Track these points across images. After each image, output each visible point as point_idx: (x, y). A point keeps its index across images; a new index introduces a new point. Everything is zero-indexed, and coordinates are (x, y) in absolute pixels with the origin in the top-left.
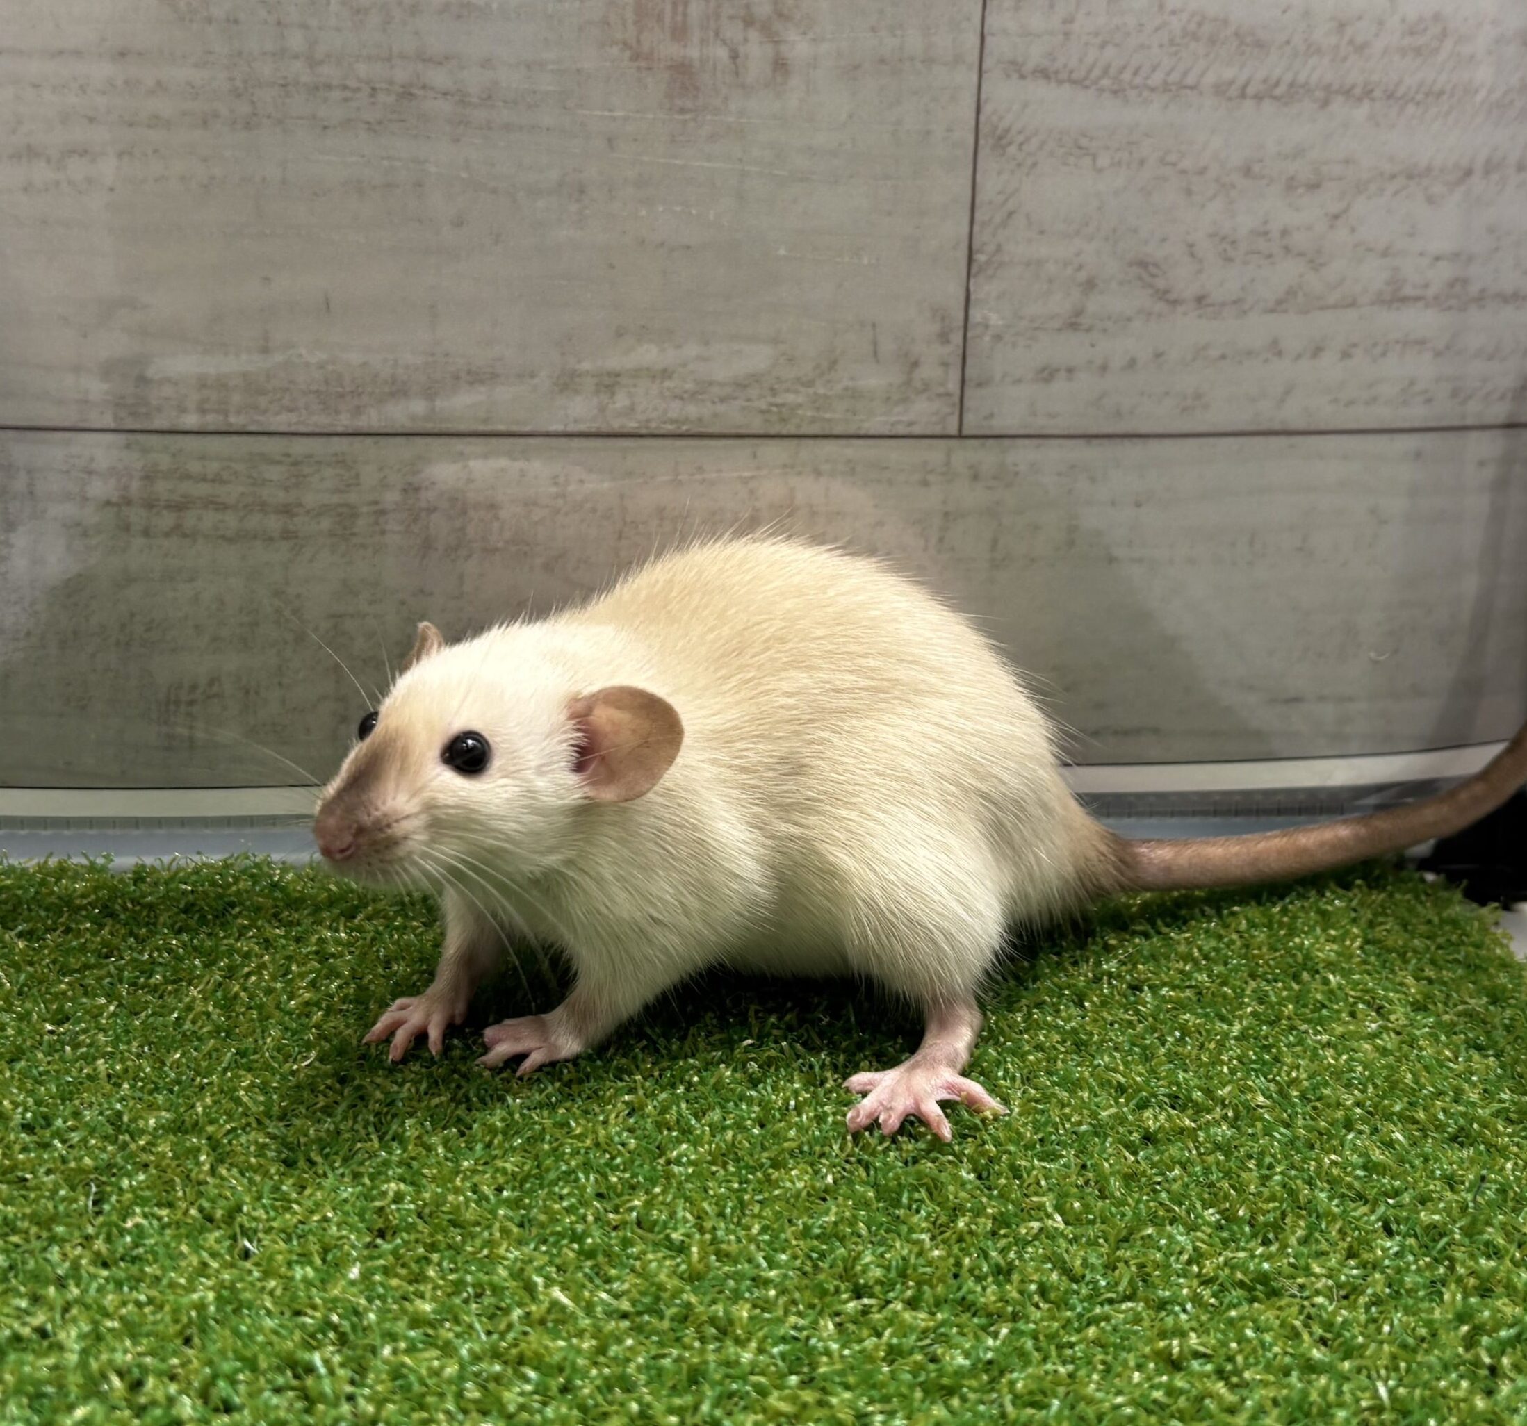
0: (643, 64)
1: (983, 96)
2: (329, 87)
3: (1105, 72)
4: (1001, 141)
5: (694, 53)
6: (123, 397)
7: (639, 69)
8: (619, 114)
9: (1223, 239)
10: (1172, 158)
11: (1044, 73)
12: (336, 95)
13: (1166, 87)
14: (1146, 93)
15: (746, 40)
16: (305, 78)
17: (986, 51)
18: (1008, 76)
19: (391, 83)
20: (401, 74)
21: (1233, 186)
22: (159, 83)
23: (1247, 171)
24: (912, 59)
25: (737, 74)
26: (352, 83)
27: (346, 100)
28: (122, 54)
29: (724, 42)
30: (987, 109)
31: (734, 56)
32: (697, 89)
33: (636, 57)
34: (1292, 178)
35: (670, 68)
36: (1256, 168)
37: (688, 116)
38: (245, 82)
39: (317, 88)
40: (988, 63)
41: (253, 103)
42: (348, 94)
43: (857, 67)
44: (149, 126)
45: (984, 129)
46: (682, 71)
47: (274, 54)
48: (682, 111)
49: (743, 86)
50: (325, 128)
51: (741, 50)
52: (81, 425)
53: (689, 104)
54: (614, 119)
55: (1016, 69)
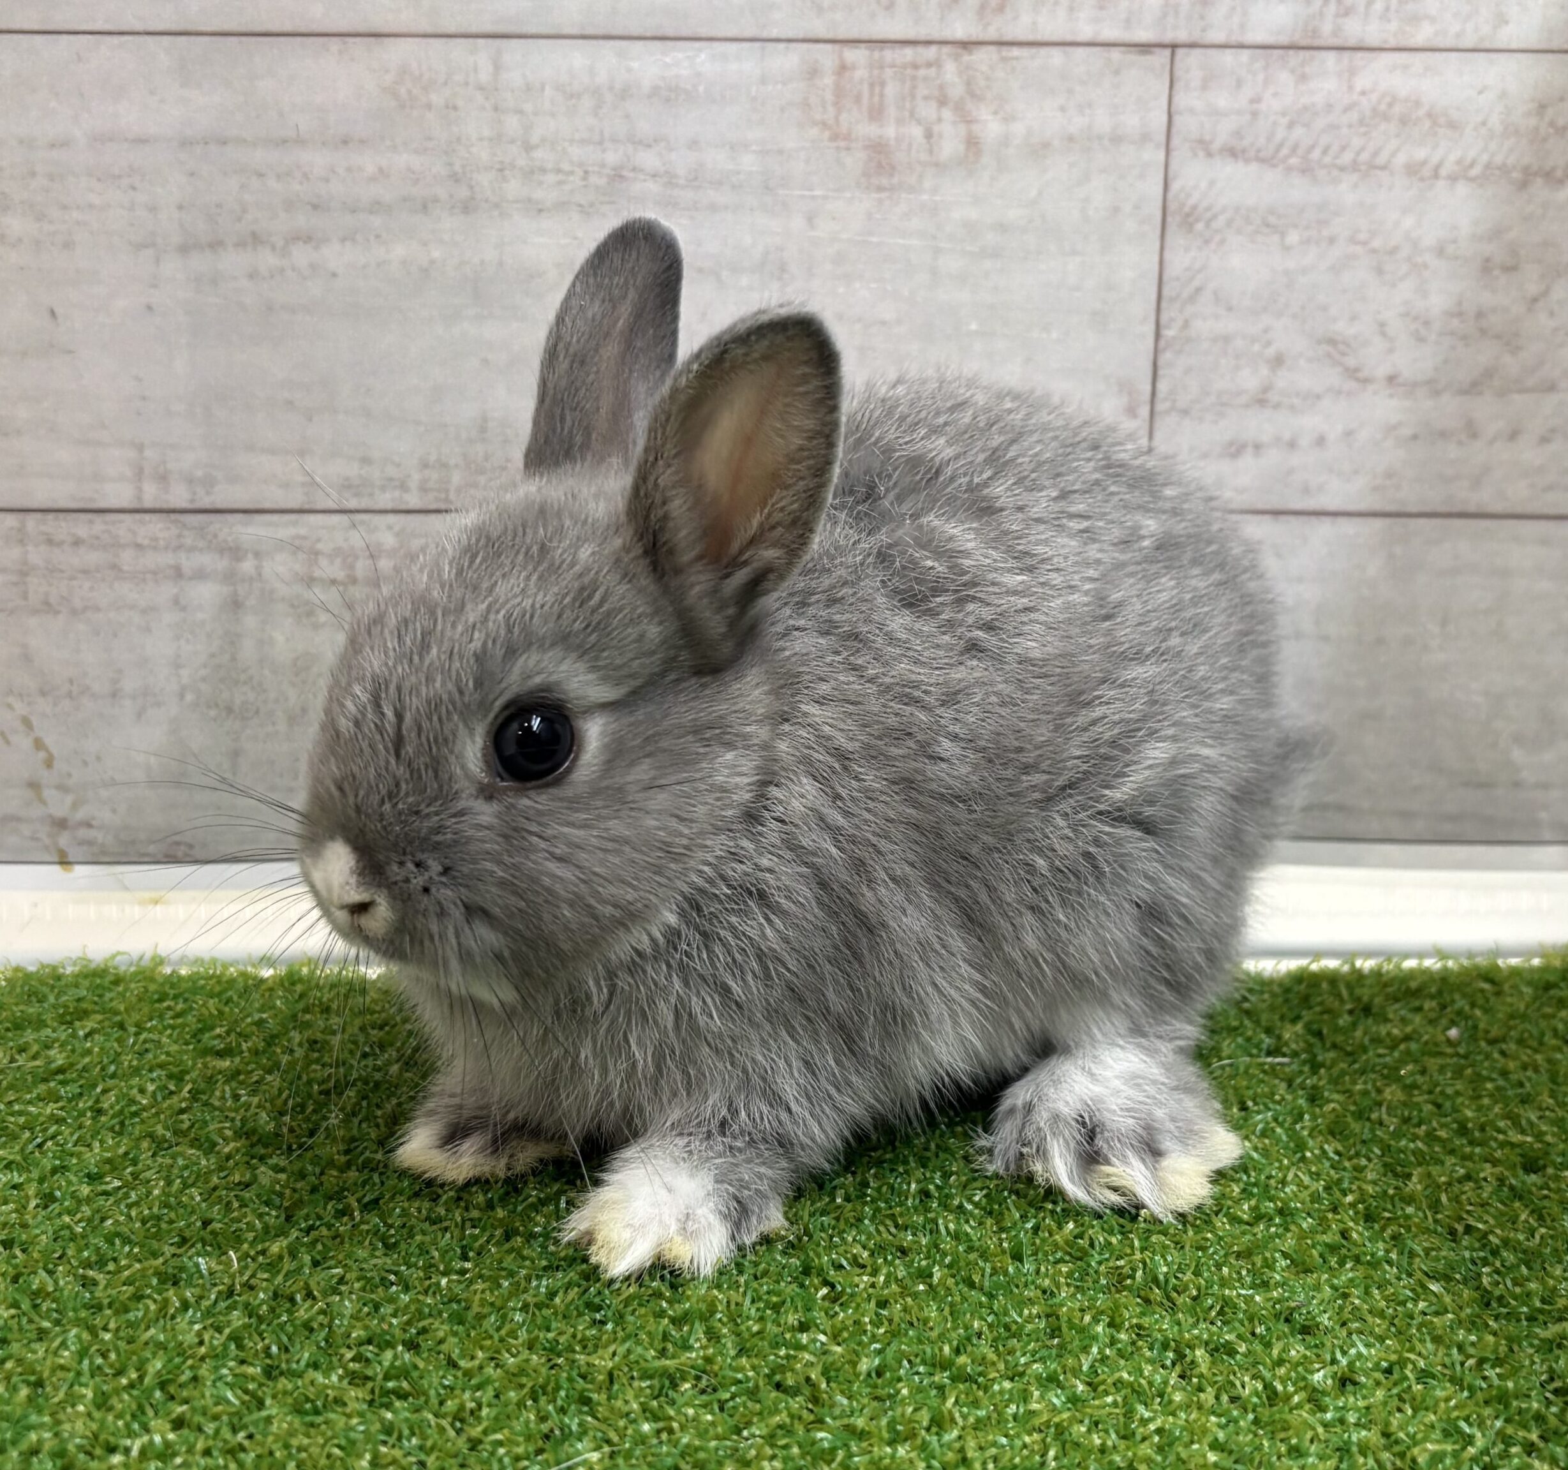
0: (842, 144)
1: (1171, 174)
2: (543, 170)
3: (1294, 150)
4: (1189, 220)
5: (890, 131)
6: (347, 479)
7: (838, 148)
8: (817, 193)
9: (1416, 318)
10: (1362, 237)
11: (1233, 153)
12: (551, 178)
13: (1354, 166)
14: (1335, 173)
15: (940, 120)
16: (521, 162)
17: (1174, 130)
18: (1195, 155)
19: (603, 165)
20: (612, 157)
21: (1425, 266)
22: (381, 170)
23: (1440, 251)
24: (1100, 138)
25: (931, 152)
26: (566, 166)
27: (560, 183)
28: (345, 142)
29: (919, 122)
30: (1175, 187)
31: (929, 135)
32: (893, 168)
33: (835, 137)
34: (1487, 260)
35: (866, 147)
36: (1450, 249)
37: (884, 195)
38: (463, 166)
39: (532, 172)
40: (1176, 141)
41: (471, 187)
42: (560, 177)
43: (1046, 145)
44: (371, 212)
45: (1172, 206)
46: (878, 149)
47: (491, 140)
48: (880, 189)
49: (937, 165)
50: (540, 211)
51: (936, 129)
52: (307, 507)
53: (884, 181)
54: (813, 197)
55: (1204, 147)
